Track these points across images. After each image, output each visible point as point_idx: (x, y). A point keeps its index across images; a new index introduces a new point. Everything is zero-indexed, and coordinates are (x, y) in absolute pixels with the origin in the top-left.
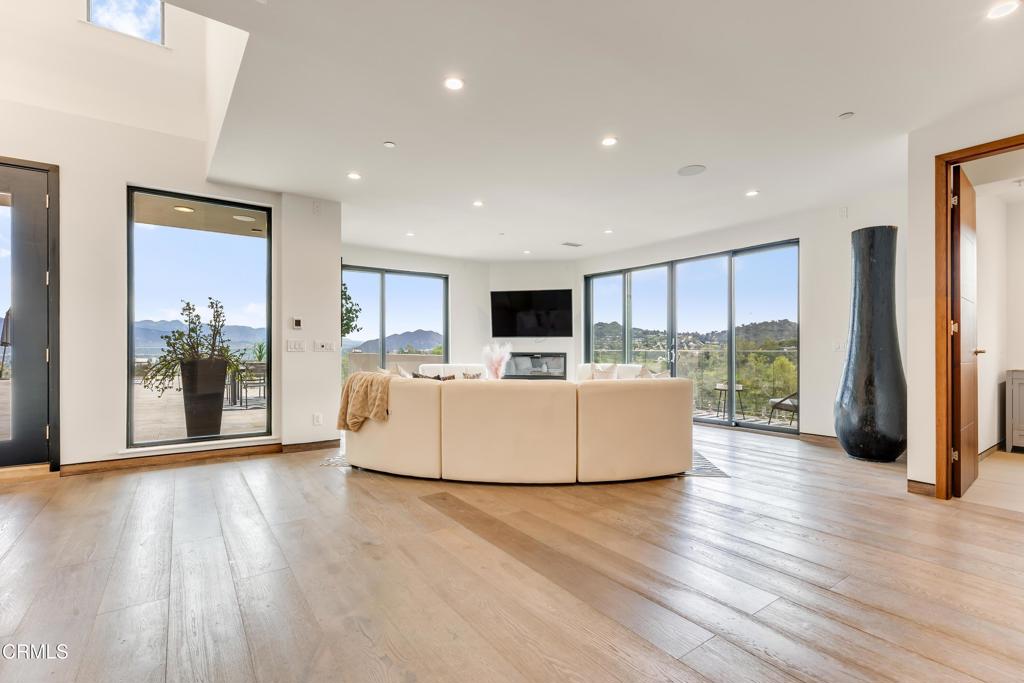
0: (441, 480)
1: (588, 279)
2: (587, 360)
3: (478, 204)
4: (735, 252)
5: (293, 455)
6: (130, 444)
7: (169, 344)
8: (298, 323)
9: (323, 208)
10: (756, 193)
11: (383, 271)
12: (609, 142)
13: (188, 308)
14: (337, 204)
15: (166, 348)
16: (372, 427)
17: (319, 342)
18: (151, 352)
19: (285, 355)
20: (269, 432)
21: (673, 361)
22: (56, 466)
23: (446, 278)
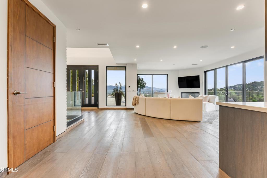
0: (146, 116)
1: (206, 72)
2: (205, 94)
3: (161, 60)
4: (245, 62)
5: (128, 110)
6: (107, 106)
7: (114, 90)
8: (129, 87)
9: (134, 65)
10: (234, 47)
11: (152, 75)
12: (175, 47)
13: (116, 84)
14: (137, 64)
15: (113, 91)
16: (137, 105)
17: (133, 90)
18: (111, 91)
19: (127, 92)
20: (125, 106)
21: (227, 94)
22: (98, 108)
23: (167, 75)
